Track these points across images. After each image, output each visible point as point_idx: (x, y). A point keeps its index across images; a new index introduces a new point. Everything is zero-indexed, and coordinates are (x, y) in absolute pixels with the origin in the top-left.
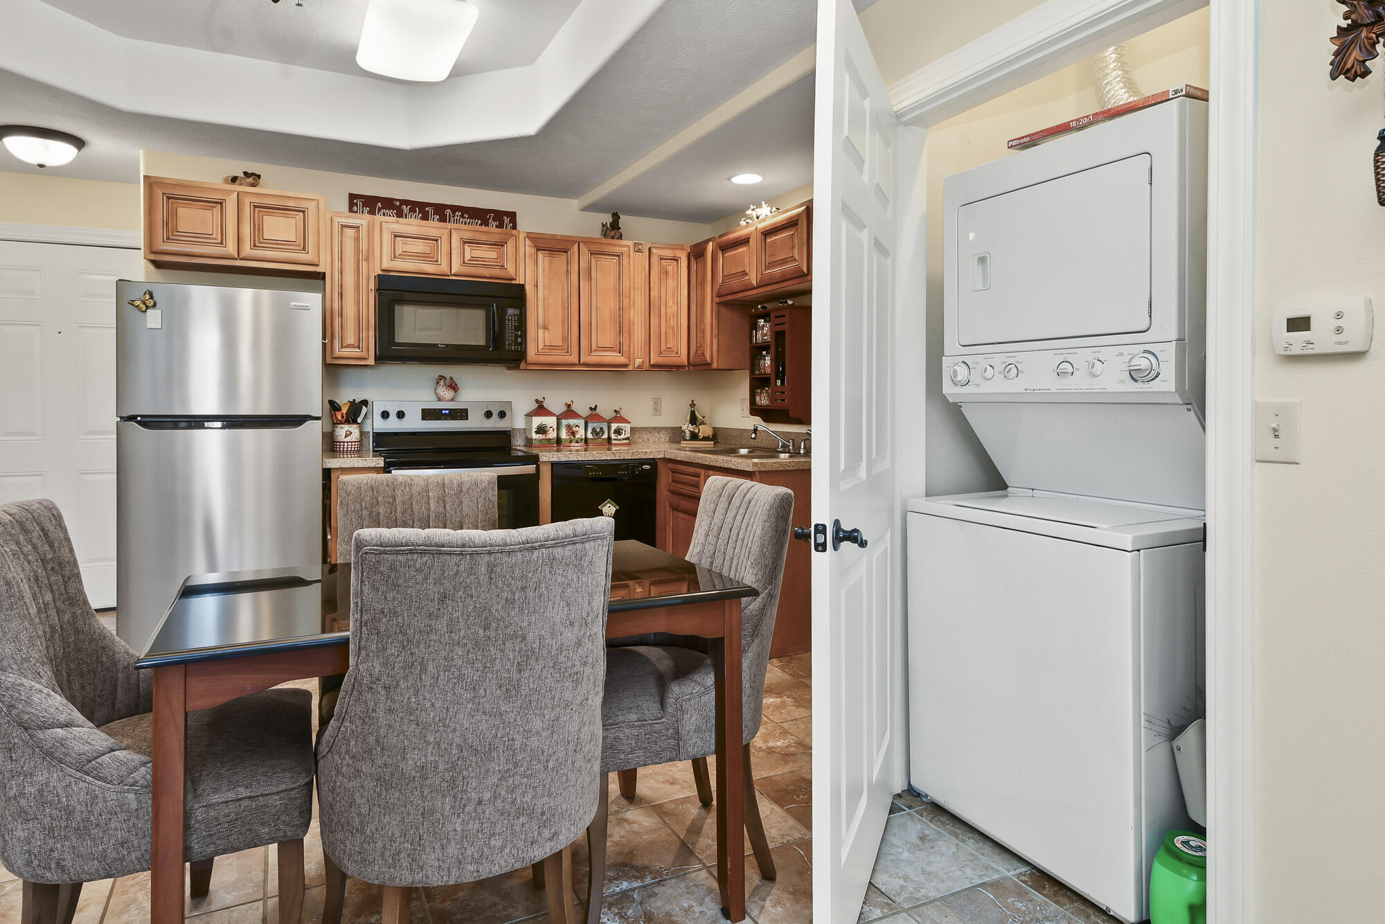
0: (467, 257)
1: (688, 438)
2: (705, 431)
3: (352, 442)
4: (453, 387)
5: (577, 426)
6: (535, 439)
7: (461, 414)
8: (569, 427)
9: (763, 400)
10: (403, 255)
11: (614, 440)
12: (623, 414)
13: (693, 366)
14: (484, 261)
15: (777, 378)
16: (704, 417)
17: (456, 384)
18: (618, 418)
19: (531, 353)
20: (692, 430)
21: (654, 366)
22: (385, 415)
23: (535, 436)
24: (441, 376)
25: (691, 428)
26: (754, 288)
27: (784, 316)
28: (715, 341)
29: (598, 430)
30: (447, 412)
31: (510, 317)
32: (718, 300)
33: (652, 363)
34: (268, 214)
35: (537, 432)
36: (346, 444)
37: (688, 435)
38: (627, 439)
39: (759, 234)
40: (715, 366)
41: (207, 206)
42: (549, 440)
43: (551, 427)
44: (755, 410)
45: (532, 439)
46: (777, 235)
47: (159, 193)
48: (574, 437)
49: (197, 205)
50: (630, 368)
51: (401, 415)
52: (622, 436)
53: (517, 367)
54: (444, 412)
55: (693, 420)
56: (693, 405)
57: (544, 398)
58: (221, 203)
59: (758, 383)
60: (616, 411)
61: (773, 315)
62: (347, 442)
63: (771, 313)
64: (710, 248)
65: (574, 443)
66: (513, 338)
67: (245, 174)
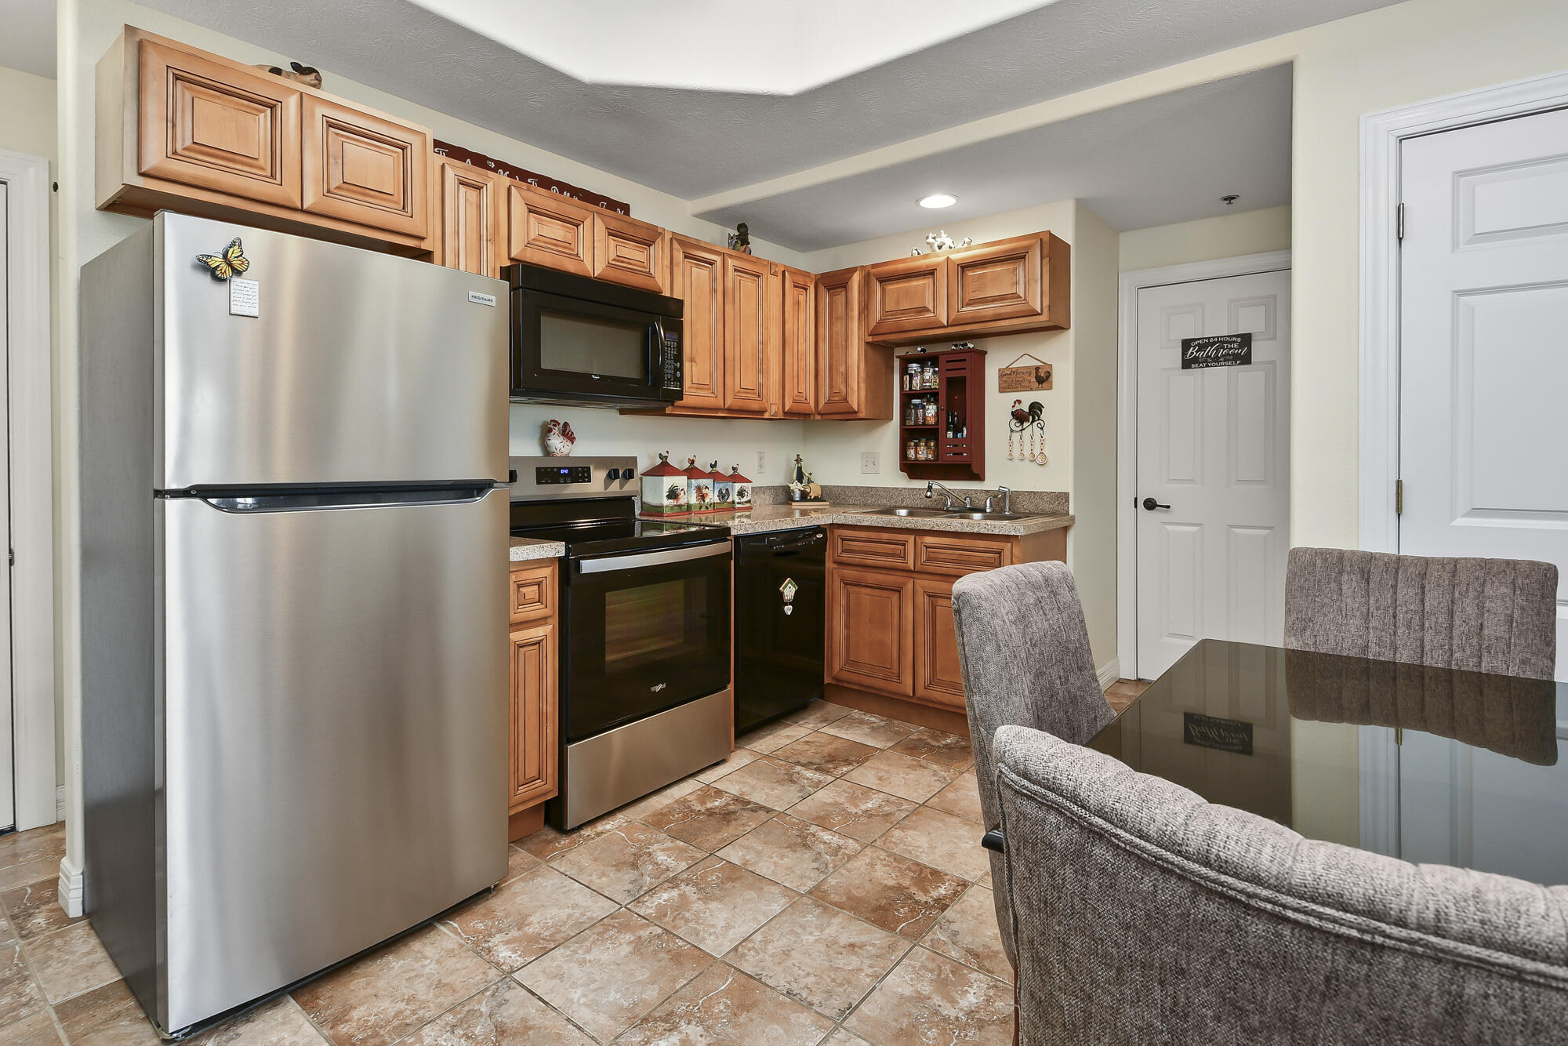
0: (612, 256)
1: (798, 499)
4: (568, 434)
5: (707, 487)
6: (667, 506)
7: (580, 473)
8: (699, 489)
9: (922, 453)
10: (539, 241)
11: (739, 503)
12: (740, 472)
13: (822, 415)
14: (630, 264)
15: (948, 429)
16: (810, 474)
17: (572, 433)
18: (736, 478)
20: (802, 489)
21: (785, 413)
23: (666, 502)
24: (554, 421)
25: (800, 486)
26: (944, 327)
27: (965, 360)
28: (863, 386)
29: (724, 492)
30: (566, 471)
31: (669, 343)
32: (870, 339)
33: (786, 409)
34: (350, 141)
35: (669, 497)
37: (797, 496)
38: (749, 502)
39: (953, 269)
40: (862, 415)
41: (249, 107)
42: (681, 506)
43: (682, 490)
44: (904, 465)
45: (662, 507)
46: (983, 268)
48: (704, 501)
49: (230, 102)
50: (766, 416)
51: (513, 477)
52: (745, 499)
54: (562, 471)
55: (800, 477)
57: (667, 452)
58: (272, 107)
59: (910, 434)
60: (734, 469)
61: (942, 360)
63: (940, 357)
64: (856, 278)
65: (703, 509)
66: (673, 372)
67: (296, 67)
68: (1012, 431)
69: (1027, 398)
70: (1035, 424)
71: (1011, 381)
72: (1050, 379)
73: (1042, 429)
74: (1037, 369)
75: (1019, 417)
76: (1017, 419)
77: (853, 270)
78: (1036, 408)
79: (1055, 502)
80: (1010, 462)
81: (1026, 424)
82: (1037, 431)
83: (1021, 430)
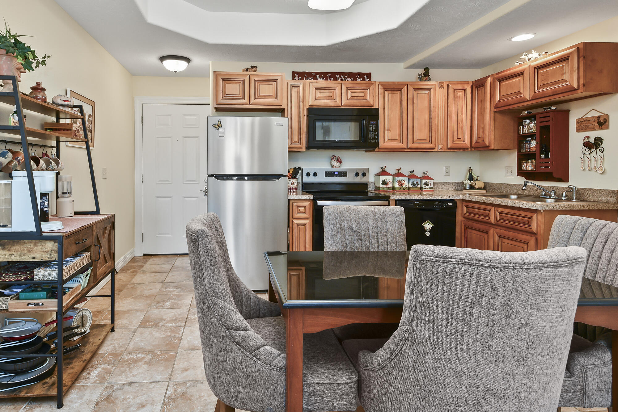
0: (349, 97)
1: (468, 188)
2: (478, 184)
3: (294, 187)
4: (339, 161)
5: (404, 181)
6: (381, 187)
7: (343, 174)
8: (399, 181)
9: (528, 166)
10: (319, 98)
11: (424, 188)
12: (428, 175)
13: (474, 148)
14: (358, 98)
15: (541, 153)
16: (478, 177)
17: (341, 160)
18: (426, 177)
19: (381, 143)
20: (471, 184)
21: (449, 149)
22: (308, 174)
23: (381, 186)
24: (334, 156)
25: (470, 182)
26: (528, 101)
27: (549, 116)
28: (492, 133)
29: (415, 183)
30: (337, 173)
31: (372, 125)
32: (495, 110)
33: (449, 147)
34: (261, 84)
35: (382, 184)
36: (292, 188)
37: (468, 187)
38: (432, 188)
39: (532, 70)
40: (492, 147)
41: (237, 82)
42: (389, 188)
43: (390, 181)
44: (521, 172)
45: (379, 187)
46: (549, 68)
47: (219, 78)
48: (402, 186)
49: (233, 82)
50: (436, 150)
51: (315, 174)
52: (429, 187)
53: (374, 151)
54: (335, 173)
55: (471, 178)
56: (470, 170)
57: (385, 166)
58: (243, 81)
59: (523, 157)
60: (424, 173)
61: (538, 117)
62: (292, 187)
63: (537, 115)
64: (489, 81)
65: (402, 190)
66: (373, 136)
67: (252, 67)
68: (584, 154)
69: (593, 135)
70: (598, 150)
71: (583, 125)
72: (607, 123)
73: (602, 152)
74: (599, 117)
75: (588, 146)
76: (586, 147)
77: (487, 77)
78: (598, 142)
79: (608, 195)
80: (583, 172)
81: (593, 150)
82: (599, 153)
83: (589, 153)
